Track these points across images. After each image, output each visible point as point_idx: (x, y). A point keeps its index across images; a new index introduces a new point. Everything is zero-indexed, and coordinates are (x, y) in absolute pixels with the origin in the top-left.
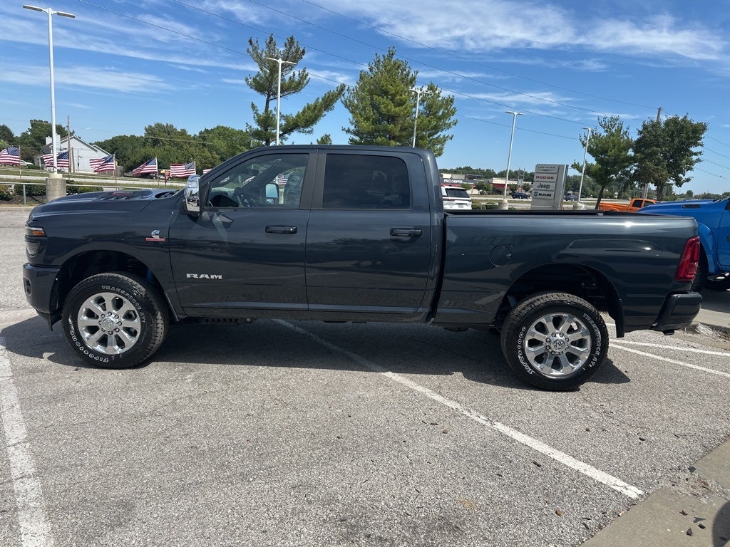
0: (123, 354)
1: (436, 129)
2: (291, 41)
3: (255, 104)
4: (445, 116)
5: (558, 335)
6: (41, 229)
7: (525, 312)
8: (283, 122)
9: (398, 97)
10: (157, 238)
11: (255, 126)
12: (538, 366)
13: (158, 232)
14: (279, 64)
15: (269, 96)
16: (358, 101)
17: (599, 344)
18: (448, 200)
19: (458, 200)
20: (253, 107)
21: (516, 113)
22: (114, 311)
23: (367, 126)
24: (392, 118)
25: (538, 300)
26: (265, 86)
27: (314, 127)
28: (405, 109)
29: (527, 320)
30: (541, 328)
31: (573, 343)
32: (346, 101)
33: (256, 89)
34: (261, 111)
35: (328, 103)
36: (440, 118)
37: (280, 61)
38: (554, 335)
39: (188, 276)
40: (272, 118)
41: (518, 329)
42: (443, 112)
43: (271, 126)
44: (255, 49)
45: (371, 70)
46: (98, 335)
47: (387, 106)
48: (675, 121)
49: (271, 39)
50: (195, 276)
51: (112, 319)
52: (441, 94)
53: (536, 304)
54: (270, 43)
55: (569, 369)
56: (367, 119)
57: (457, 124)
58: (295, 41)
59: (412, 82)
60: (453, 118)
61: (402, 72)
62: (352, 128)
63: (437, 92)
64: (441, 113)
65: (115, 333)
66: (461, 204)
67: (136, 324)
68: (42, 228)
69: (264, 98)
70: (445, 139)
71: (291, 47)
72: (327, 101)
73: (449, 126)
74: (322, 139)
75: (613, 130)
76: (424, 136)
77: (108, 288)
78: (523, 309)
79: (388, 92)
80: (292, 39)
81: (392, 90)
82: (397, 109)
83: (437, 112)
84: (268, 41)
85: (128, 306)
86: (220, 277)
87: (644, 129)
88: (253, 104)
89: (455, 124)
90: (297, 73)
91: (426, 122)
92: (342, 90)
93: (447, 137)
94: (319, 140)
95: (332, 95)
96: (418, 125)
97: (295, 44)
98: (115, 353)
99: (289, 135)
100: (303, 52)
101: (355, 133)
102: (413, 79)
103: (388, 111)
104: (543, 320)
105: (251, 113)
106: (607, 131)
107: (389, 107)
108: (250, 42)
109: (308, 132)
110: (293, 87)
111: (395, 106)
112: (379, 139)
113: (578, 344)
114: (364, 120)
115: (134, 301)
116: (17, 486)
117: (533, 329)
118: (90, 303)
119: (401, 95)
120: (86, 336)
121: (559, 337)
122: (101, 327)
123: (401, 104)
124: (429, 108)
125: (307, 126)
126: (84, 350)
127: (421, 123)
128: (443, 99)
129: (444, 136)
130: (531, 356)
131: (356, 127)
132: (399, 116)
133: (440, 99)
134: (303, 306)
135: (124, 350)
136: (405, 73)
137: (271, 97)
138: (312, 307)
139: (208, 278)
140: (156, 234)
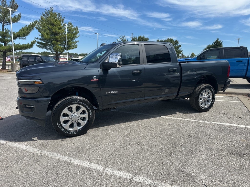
0: (81, 129)
1: (73, 38)
2: (13, 1)
4: (76, 34)
6: (40, 80)
7: (199, 90)
12: (202, 105)
15: (3, 24)
16: (42, 27)
17: (214, 96)
21: (98, 34)
22: (77, 112)
23: (47, 37)
24: (56, 34)
25: (202, 86)
26: (1, 19)
27: (27, 37)
28: (62, 30)
29: (199, 93)
35: (31, 27)
36: (74, 34)
37: (10, 9)
39: (107, 93)
40: (7, 33)
43: (6, 36)
45: (44, 15)
47: (56, 29)
50: (109, 92)
51: (76, 116)
53: (202, 88)
54: (3, 1)
55: (208, 105)
56: (47, 34)
60: (78, 35)
61: (58, 17)
62: (40, 37)
63: (72, 25)
65: (77, 121)
67: (86, 115)
71: (13, 4)
73: (77, 37)
75: (124, 40)
76: (70, 41)
77: (75, 102)
81: (56, 23)
82: (59, 31)
83: (73, 32)
86: (118, 92)
89: (79, 36)
92: (36, 22)
93: (77, 41)
94: (32, 41)
96: (67, 37)
97: (15, 3)
99: (15, 40)
100: (18, 6)
101: (40, 39)
102: (63, 20)
104: (203, 92)
106: (122, 40)
109: (24, 39)
110: (16, 20)
112: (54, 41)
113: (209, 97)
114: (46, 34)
115: (86, 106)
116: (138, 180)
117: (201, 95)
118: (66, 111)
119: (59, 26)
120: (64, 125)
121: (206, 96)
122: (71, 119)
123: (60, 28)
124: (70, 31)
125: (24, 36)
126: (64, 131)
127: (69, 36)
128: (74, 28)
129: (75, 41)
130: (201, 103)
131: (41, 37)
132: (59, 33)
133: (73, 28)
134: (143, 98)
135: (81, 127)
136: (59, 17)
137: (4, 24)
138: (146, 98)
139: (113, 92)
140: (95, 78)
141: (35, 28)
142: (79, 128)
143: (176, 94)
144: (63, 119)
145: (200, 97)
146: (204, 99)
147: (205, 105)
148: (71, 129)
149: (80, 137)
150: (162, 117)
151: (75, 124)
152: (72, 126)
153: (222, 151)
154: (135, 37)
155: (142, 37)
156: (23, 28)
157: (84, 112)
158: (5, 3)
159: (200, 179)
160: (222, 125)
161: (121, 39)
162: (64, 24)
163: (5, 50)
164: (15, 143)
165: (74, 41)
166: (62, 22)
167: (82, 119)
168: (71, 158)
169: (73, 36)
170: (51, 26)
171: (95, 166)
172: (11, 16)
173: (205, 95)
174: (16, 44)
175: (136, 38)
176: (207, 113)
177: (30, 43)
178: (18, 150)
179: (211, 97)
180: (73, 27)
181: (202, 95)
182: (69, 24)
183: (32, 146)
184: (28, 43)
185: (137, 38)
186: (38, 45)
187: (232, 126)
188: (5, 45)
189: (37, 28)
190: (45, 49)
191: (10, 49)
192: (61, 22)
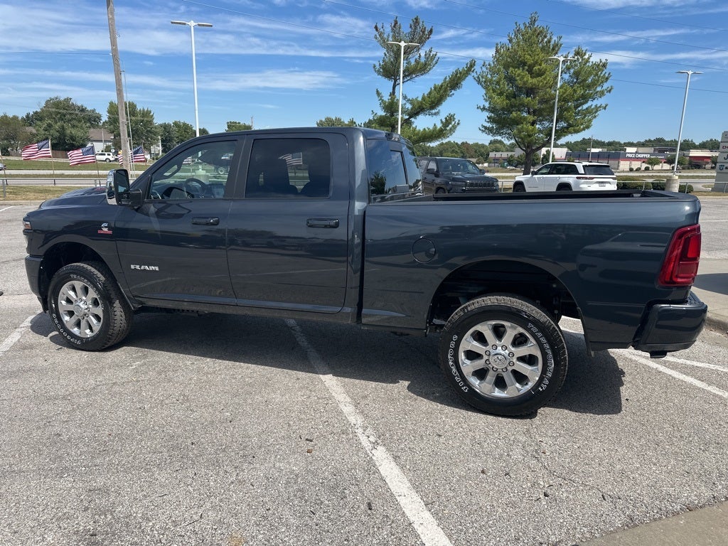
0: (92, 337)
1: (585, 98)
2: (416, 21)
3: (380, 91)
4: (594, 84)
5: (499, 348)
6: (29, 223)
7: (457, 318)
8: (409, 106)
9: (536, 68)
10: (106, 230)
11: (381, 113)
12: (476, 383)
15: (395, 81)
16: (491, 76)
17: (550, 364)
18: (586, 178)
19: (598, 178)
20: (378, 93)
21: (690, 73)
22: (83, 298)
23: (500, 102)
24: (530, 91)
25: (473, 304)
26: (389, 71)
27: (440, 108)
28: (544, 79)
30: (480, 338)
31: (521, 359)
32: (478, 77)
33: (384, 76)
34: (386, 98)
35: (455, 82)
36: (589, 87)
37: (403, 44)
38: (495, 347)
39: (132, 267)
41: (447, 338)
42: (593, 79)
44: (381, 34)
45: (510, 41)
47: (523, 77)
49: (396, 23)
50: (138, 267)
52: (591, 60)
54: (394, 26)
55: (515, 390)
56: (501, 94)
57: (612, 90)
58: (421, 21)
59: (555, 49)
60: (606, 86)
61: (543, 40)
62: (488, 105)
63: (586, 57)
64: (590, 79)
65: (85, 318)
66: (602, 182)
67: (100, 311)
68: (30, 221)
69: (391, 83)
70: (597, 109)
71: (416, 28)
72: (454, 80)
73: (602, 93)
74: (446, 118)
76: (570, 108)
79: (526, 63)
80: (416, 19)
81: (530, 60)
82: (535, 81)
83: (585, 80)
84: (393, 24)
85: (92, 294)
86: (157, 269)
88: (377, 91)
89: (610, 91)
90: (423, 55)
91: (570, 91)
92: (472, 66)
93: (600, 107)
94: (444, 120)
95: (460, 73)
96: (560, 96)
97: (421, 25)
98: (86, 336)
99: (416, 118)
100: (431, 32)
101: (490, 110)
102: (556, 45)
103: (525, 83)
105: (377, 99)
107: (525, 79)
108: (376, 28)
109: (435, 114)
110: (420, 69)
111: (532, 78)
112: (514, 115)
114: (497, 96)
118: (67, 289)
119: (540, 65)
120: (65, 318)
125: (432, 107)
127: (564, 93)
129: (596, 106)
132: (539, 88)
135: (92, 334)
136: (546, 39)
137: (398, 82)
139: (147, 269)
140: (106, 227)
142: (89, 335)
147: (500, 386)
151: (84, 323)
152: (77, 324)
157: (96, 302)
158: (400, 31)
177: (438, 126)
180: (589, 62)
184: (435, 125)
186: (484, 127)
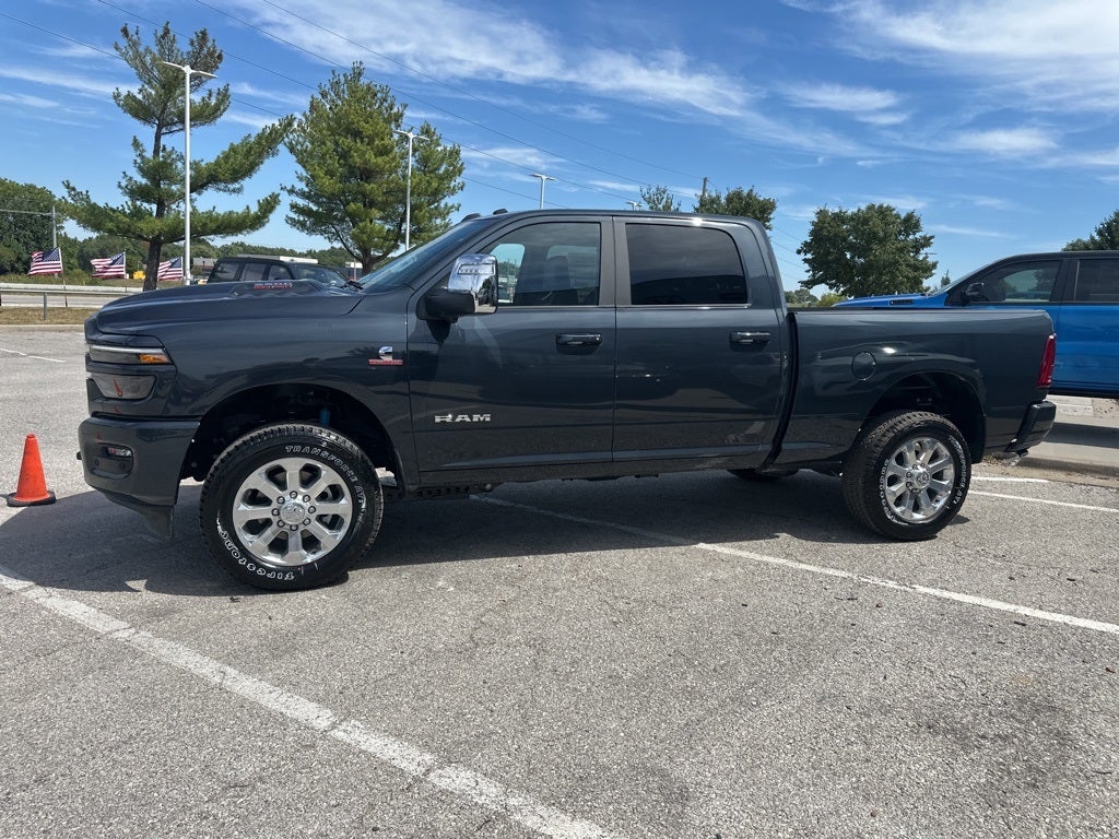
0: (318, 561)
1: (436, 195)
2: (203, 36)
3: (139, 140)
4: (449, 176)
5: (919, 467)
6: (160, 351)
7: (886, 439)
9: (378, 142)
10: (389, 359)
11: (140, 179)
12: (898, 510)
13: (391, 350)
14: (185, 74)
15: (160, 128)
16: (312, 143)
17: (964, 474)
20: (136, 144)
21: (544, 177)
22: (302, 490)
23: (329, 184)
24: (367, 174)
25: (900, 422)
26: (158, 111)
27: (246, 182)
28: (392, 160)
29: (887, 454)
32: (291, 143)
33: (136, 115)
34: (148, 152)
35: (266, 144)
36: (441, 178)
37: (188, 70)
38: (914, 467)
39: (437, 419)
40: (171, 164)
41: (880, 464)
42: (447, 171)
43: (167, 178)
44: (134, 45)
45: (324, 95)
46: (270, 534)
47: (364, 153)
48: (738, 195)
49: (167, 32)
50: (449, 418)
51: (298, 503)
52: (440, 142)
53: (899, 428)
54: (163, 37)
55: (930, 510)
56: (330, 173)
57: (465, 188)
58: (210, 37)
59: (397, 120)
60: (459, 180)
61: (382, 104)
62: (301, 186)
63: (435, 138)
64: (443, 169)
65: (302, 528)
67: (344, 506)
68: (162, 347)
69: (151, 131)
70: (448, 209)
71: (201, 48)
73: (453, 192)
74: (266, 199)
75: (660, 206)
76: (421, 204)
77: (298, 448)
78: (884, 436)
79: (360, 133)
80: (204, 34)
81: (367, 129)
82: (380, 160)
83: (438, 169)
84: (160, 33)
85: (328, 477)
86: (488, 419)
87: (701, 205)
88: (135, 140)
89: (462, 188)
91: (423, 183)
92: (290, 124)
93: (452, 207)
94: (263, 202)
96: (413, 188)
97: (209, 44)
98: (304, 562)
99: (200, 194)
100: (220, 58)
101: (303, 195)
102: (398, 117)
103: (366, 162)
104: (904, 448)
105: (132, 155)
106: (652, 207)
107: (367, 157)
108: (125, 31)
109: (234, 191)
110: (206, 115)
111: (376, 156)
112: (352, 206)
113: (939, 476)
114: (326, 174)
115: (345, 468)
116: (443, 784)
117: (894, 462)
118: (257, 480)
119: (383, 139)
120: (247, 539)
121: (921, 470)
122: (277, 518)
123: (384, 151)
124: (425, 162)
125: (235, 180)
126: (247, 563)
127: (418, 184)
128: (445, 149)
129: (446, 205)
130: (891, 500)
131: (307, 186)
132: (382, 172)
133: (439, 149)
134: (608, 455)
135: (320, 554)
136: (385, 104)
137: (164, 130)
138: (618, 455)
139: (468, 420)
140: (387, 354)
141: (281, 147)
142: (310, 558)
143: (769, 448)
144: (243, 512)
145: (891, 467)
146: (909, 480)
147: (916, 508)
148: (273, 559)
149: (309, 594)
150: (702, 546)
151: (295, 540)
152: (279, 546)
153: (886, 711)
154: (714, 196)
155: (745, 192)
156: (233, 149)
157: (334, 493)
158: (172, 46)
159: (712, 810)
160: (960, 603)
161: (649, 202)
162: (401, 135)
163: (157, 233)
164: (55, 591)
165: (442, 205)
166: (393, 126)
167: (328, 520)
168: (229, 670)
169: (435, 185)
170: (347, 142)
171: (304, 710)
172: (191, 98)
173: (918, 466)
174: (200, 211)
175: (718, 197)
176: (917, 548)
177: (254, 209)
178: (54, 620)
179: (950, 472)
180: (439, 145)
181: (901, 460)
182: (423, 133)
183: (110, 611)
184: (248, 207)
185: (723, 201)
186: (291, 219)
187: (1003, 614)
188: (160, 213)
189: (292, 150)
190: (319, 236)
191: (175, 229)
192: (390, 123)
